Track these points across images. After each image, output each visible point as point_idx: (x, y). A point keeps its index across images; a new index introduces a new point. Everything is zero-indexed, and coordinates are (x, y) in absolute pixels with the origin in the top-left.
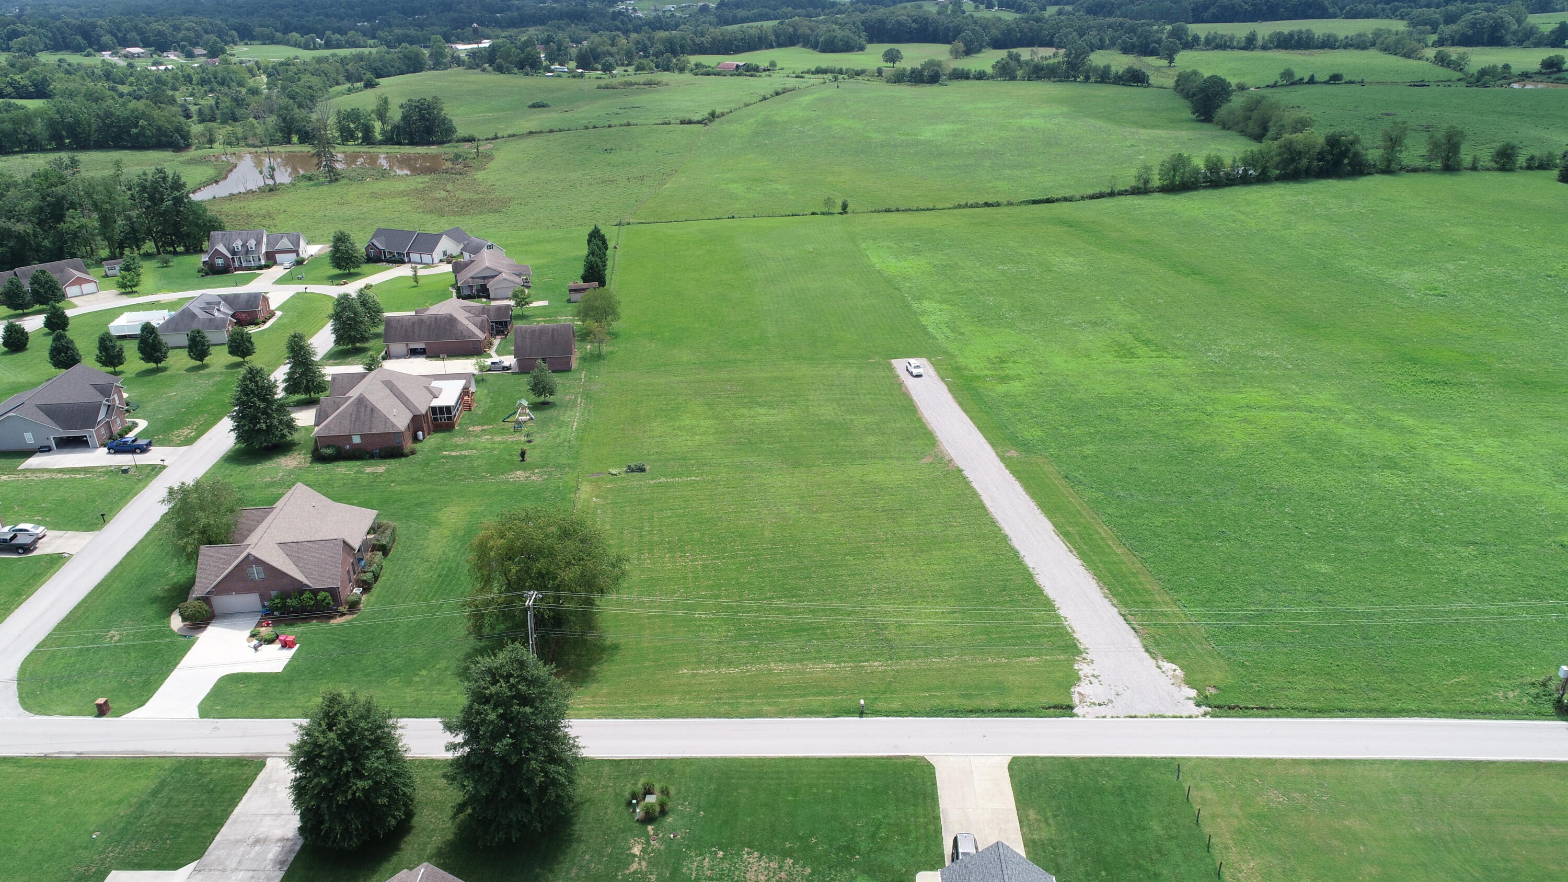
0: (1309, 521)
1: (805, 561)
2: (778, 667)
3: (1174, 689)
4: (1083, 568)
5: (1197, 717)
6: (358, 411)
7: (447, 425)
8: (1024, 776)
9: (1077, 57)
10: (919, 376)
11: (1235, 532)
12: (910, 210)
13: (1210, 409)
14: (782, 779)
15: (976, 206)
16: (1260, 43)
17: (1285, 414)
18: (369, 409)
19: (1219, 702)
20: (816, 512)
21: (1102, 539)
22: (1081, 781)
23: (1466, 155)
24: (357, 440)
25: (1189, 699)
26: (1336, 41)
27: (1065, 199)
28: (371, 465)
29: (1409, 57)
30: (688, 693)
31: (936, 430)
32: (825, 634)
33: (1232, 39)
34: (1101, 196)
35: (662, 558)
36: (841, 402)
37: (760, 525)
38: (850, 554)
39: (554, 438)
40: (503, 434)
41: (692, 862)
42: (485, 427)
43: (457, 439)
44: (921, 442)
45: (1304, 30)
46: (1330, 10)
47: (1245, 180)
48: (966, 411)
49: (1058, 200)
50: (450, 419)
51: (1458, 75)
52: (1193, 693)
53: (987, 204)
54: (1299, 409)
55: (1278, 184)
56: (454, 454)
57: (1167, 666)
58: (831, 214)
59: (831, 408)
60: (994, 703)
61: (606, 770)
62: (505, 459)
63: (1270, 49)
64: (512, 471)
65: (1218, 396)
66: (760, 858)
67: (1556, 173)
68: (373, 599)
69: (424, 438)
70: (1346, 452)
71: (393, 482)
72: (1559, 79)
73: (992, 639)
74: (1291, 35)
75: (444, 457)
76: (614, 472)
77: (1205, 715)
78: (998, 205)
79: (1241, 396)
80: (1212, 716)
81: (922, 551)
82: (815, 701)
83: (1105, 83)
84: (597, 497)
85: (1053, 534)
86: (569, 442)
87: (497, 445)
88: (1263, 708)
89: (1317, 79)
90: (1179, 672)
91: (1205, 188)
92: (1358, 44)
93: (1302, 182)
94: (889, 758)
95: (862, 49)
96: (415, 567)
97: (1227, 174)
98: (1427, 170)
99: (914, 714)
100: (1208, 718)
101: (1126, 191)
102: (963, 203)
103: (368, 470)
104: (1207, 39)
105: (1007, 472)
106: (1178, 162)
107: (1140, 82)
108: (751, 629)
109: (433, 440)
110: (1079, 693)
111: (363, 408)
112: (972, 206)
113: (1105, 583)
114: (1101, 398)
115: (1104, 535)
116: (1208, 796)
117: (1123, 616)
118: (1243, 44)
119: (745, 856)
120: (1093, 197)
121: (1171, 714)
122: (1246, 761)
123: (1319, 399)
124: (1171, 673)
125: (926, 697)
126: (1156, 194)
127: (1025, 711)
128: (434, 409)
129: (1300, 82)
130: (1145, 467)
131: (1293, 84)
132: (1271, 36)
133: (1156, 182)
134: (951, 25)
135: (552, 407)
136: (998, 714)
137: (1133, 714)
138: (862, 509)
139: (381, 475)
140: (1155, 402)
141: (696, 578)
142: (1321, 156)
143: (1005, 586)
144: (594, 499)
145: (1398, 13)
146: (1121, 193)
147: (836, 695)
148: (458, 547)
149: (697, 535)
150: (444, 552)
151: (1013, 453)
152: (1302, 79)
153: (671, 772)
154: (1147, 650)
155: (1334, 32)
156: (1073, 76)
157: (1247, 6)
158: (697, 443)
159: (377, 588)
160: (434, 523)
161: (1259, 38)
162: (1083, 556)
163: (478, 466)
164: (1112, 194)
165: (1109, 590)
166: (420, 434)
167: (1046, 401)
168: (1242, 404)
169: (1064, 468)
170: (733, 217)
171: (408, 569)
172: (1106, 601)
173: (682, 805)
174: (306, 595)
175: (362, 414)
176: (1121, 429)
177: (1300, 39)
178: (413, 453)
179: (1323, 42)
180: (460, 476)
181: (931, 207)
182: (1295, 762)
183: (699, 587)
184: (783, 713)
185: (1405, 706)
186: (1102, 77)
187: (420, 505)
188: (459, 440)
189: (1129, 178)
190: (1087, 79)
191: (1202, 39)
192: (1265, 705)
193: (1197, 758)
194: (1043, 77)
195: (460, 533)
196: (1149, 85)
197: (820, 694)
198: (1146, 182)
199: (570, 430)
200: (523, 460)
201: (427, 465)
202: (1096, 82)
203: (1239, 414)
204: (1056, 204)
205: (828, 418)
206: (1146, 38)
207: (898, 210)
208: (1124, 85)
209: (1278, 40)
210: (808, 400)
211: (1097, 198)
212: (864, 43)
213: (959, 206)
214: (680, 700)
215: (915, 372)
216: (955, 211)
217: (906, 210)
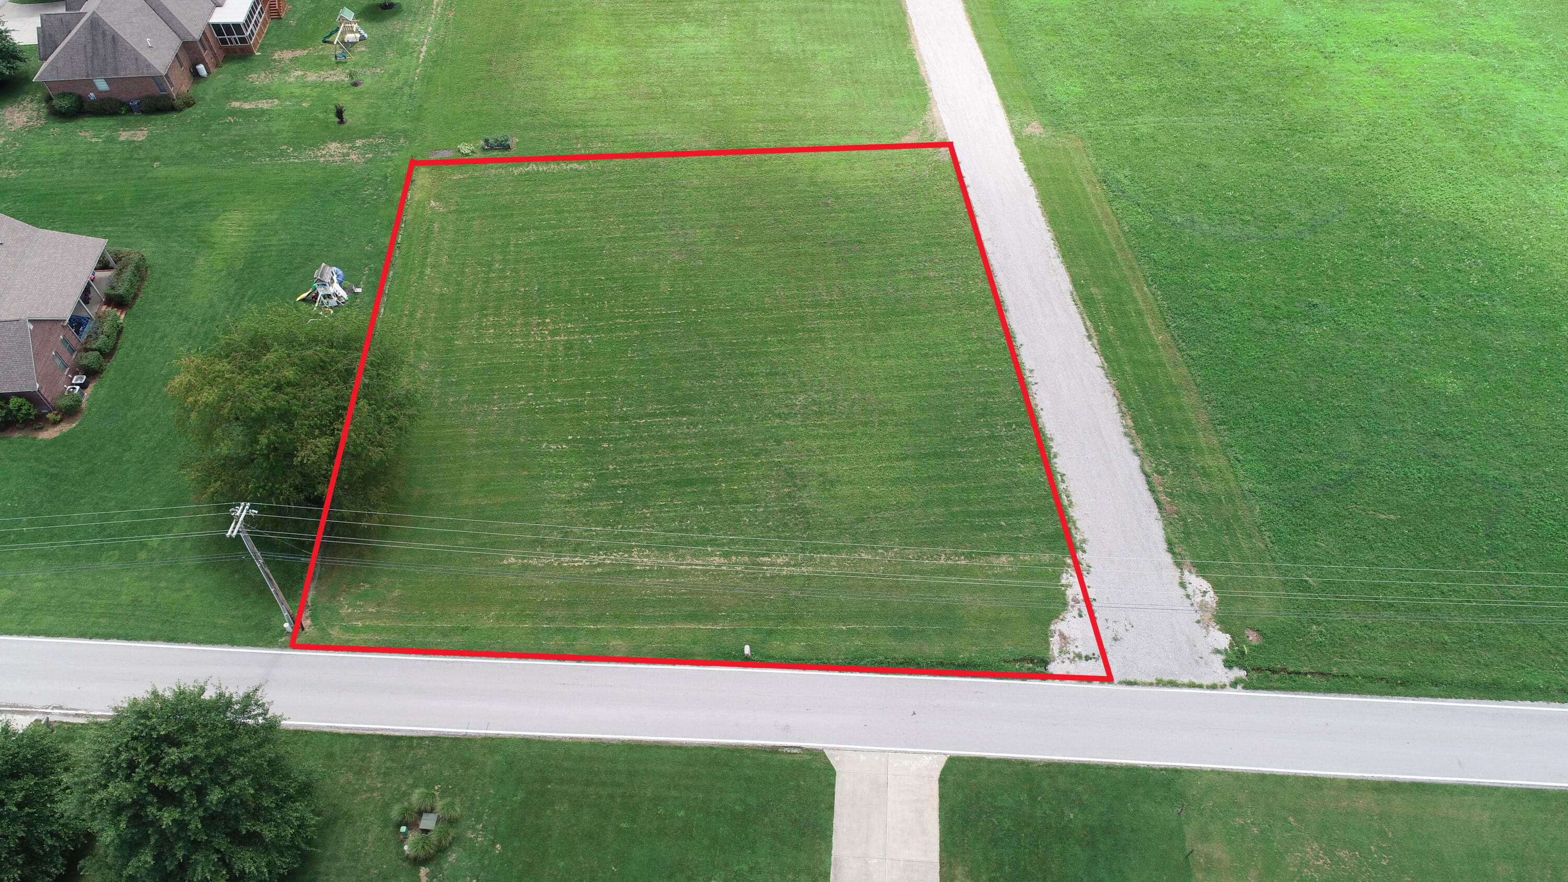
0: (1441, 284)
1: (709, 341)
2: (643, 560)
3: (1198, 630)
4: (1101, 372)
5: (1223, 687)
6: (94, 41)
7: (242, 49)
8: (960, 797)
11: (1332, 305)
13: (1330, 45)
14: (619, 785)
17: (1437, 58)
18: (109, 38)
19: (1258, 663)
20: (738, 243)
21: (1139, 313)
22: (1039, 813)
24: (102, 85)
25: (1217, 651)
28: (129, 127)
30: (510, 604)
31: (932, 77)
32: (718, 493)
35: (511, 325)
36: (804, 17)
37: (656, 266)
38: (774, 331)
39: (391, 77)
40: (320, 67)
42: (298, 53)
43: (254, 76)
44: (907, 101)
48: (979, 39)
50: (244, 41)
52: (1223, 640)
54: (1461, 47)
56: (247, 106)
57: (1197, 583)
59: (787, 28)
60: (936, 650)
61: (377, 756)
62: (316, 119)
64: (323, 142)
65: (1346, 18)
68: (102, 392)
69: (209, 72)
70: (1516, 140)
71: (157, 159)
73: (952, 514)
75: (234, 113)
76: (466, 149)
77: (1234, 684)
79: (1379, 18)
80: (1245, 688)
81: (877, 330)
84: (438, 198)
85: (1069, 297)
86: (411, 86)
87: (308, 91)
88: (1322, 674)
90: (1211, 598)
94: (775, 750)
96: (168, 330)
100: (1240, 692)
103: (124, 136)
105: (1022, 166)
108: (616, 475)
109: (224, 77)
110: (1062, 635)
111: (100, 37)
113: (1129, 405)
114: (1177, 19)
115: (1142, 305)
116: (1217, 854)
117: (1147, 475)
121: (1186, 681)
122: (1281, 780)
123: (1491, 27)
124: (1198, 599)
125: (841, 631)
128: (217, 27)
130: (1222, 161)
135: (395, 14)
137: (1131, 678)
138: (804, 238)
139: (140, 146)
140: (1254, 30)
141: (553, 369)
143: (985, 407)
144: (433, 204)
147: (715, 620)
148: (232, 291)
149: (565, 282)
150: (212, 305)
151: (1035, 129)
153: (467, 764)
154: (1171, 550)
158: (590, 94)
159: (112, 369)
160: (205, 243)
162: (1106, 348)
163: (278, 131)
165: (1134, 419)
166: (201, 67)
167: (1096, 22)
168: (1378, 37)
169: (1104, 161)
171: (158, 335)
172: (1126, 441)
173: (474, 830)
175: (100, 46)
176: (1197, 82)
178: (189, 103)
180: (251, 150)
182: (1353, 785)
183: (554, 387)
185: (1528, 679)
187: (189, 206)
188: (258, 78)
192: (1325, 669)
193: (1213, 771)
195: (239, 265)
197: (692, 617)
199: (414, 62)
200: (340, 123)
201: (206, 129)
203: (1372, 56)
205: (783, 48)
210: (757, 10)
214: (498, 618)
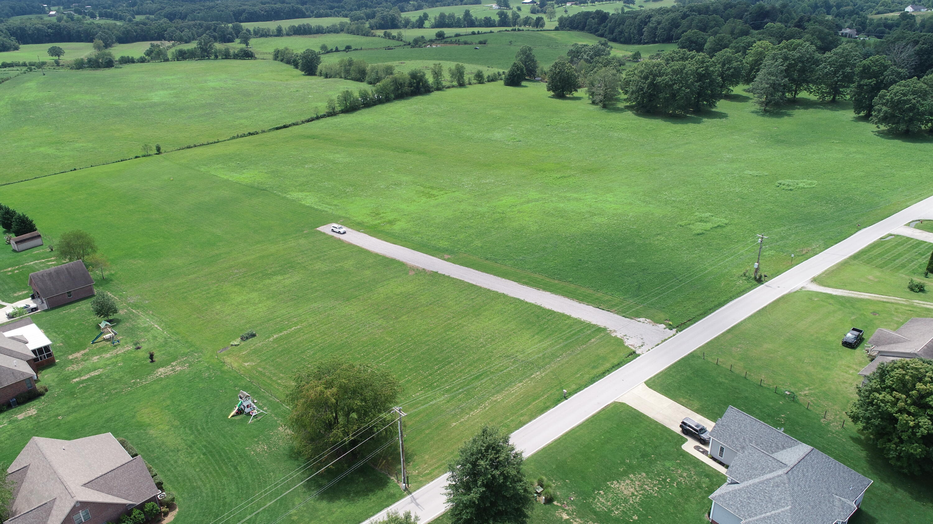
3: (656, 327)
5: (676, 334)
7: (47, 361)
8: (659, 387)
9: (206, 44)
10: (344, 233)
12: (203, 145)
14: (576, 444)
15: (244, 136)
16: (284, 32)
19: (674, 325)
21: (543, 280)
23: (466, 78)
25: (665, 328)
26: (323, 29)
27: (294, 124)
28: (17, 413)
29: (367, 36)
31: (394, 257)
33: (269, 30)
34: (312, 120)
36: (321, 259)
37: (377, 336)
38: (446, 331)
39: (154, 339)
40: (106, 351)
41: (596, 504)
42: (83, 352)
44: (395, 265)
45: (305, 24)
46: (307, 14)
47: (380, 102)
48: (396, 244)
49: (290, 126)
50: (50, 355)
51: (402, 43)
52: (662, 325)
53: (250, 134)
55: (397, 102)
56: (82, 379)
57: (641, 320)
58: (150, 155)
59: (320, 264)
60: (608, 365)
62: (135, 366)
63: (291, 35)
64: (154, 371)
65: (495, 204)
66: (618, 482)
67: (502, 82)
68: (174, 493)
71: (57, 416)
72: (446, 42)
74: (300, 27)
75: (80, 383)
76: (236, 343)
78: (257, 133)
82: (539, 403)
83: (229, 59)
84: (245, 362)
85: (519, 285)
86: (170, 338)
87: (113, 360)
88: (689, 320)
89: (339, 49)
90: (648, 320)
91: (363, 108)
92: (333, 30)
93: (406, 99)
95: (16, 49)
96: (174, 458)
97: (371, 99)
98: (453, 86)
99: (586, 386)
100: (680, 333)
101: (325, 115)
102: (236, 135)
103: (20, 416)
104: (254, 31)
105: (457, 265)
106: (347, 96)
107: (250, 57)
110: (629, 345)
112: (242, 137)
113: (572, 298)
115: (541, 278)
117: (597, 308)
118: (276, 33)
119: (612, 486)
120: (308, 121)
121: (667, 338)
124: (646, 322)
126: (341, 115)
127: (621, 362)
128: (34, 352)
129: (331, 51)
131: (328, 52)
132: (289, 28)
133: (338, 109)
134: (80, 29)
135: (119, 322)
136: (614, 369)
137: (657, 344)
139: (38, 415)
142: (410, 85)
144: (246, 364)
145: (341, 14)
146: (323, 116)
147: (542, 396)
151: (447, 256)
152: (332, 50)
154: (625, 317)
155: (321, 24)
156: (207, 56)
157: (263, 12)
158: (265, 308)
160: (143, 426)
161: (284, 29)
162: (546, 290)
163: (119, 377)
164: (318, 118)
167: (426, 227)
168: (509, 205)
170: (75, 170)
171: (172, 462)
172: (582, 304)
174: (136, 512)
177: (305, 29)
178: (46, 390)
179: (317, 30)
180: (114, 390)
181: (216, 141)
184: (533, 416)
186: (226, 55)
188: (73, 368)
189: (323, 107)
190: (216, 57)
191: (252, 31)
194: (188, 58)
195: (177, 423)
196: (256, 58)
197: (536, 399)
198: (334, 109)
199: (158, 331)
200: (152, 361)
201: (73, 393)
202: (223, 59)
203: (514, 210)
204: (290, 128)
205: (327, 269)
206: (223, 32)
207: (195, 146)
208: (240, 59)
209: (294, 31)
210: (299, 263)
211: (311, 121)
212: (17, 44)
213: (234, 138)
215: (342, 232)
216: (231, 141)
217: (200, 145)
